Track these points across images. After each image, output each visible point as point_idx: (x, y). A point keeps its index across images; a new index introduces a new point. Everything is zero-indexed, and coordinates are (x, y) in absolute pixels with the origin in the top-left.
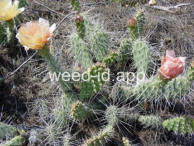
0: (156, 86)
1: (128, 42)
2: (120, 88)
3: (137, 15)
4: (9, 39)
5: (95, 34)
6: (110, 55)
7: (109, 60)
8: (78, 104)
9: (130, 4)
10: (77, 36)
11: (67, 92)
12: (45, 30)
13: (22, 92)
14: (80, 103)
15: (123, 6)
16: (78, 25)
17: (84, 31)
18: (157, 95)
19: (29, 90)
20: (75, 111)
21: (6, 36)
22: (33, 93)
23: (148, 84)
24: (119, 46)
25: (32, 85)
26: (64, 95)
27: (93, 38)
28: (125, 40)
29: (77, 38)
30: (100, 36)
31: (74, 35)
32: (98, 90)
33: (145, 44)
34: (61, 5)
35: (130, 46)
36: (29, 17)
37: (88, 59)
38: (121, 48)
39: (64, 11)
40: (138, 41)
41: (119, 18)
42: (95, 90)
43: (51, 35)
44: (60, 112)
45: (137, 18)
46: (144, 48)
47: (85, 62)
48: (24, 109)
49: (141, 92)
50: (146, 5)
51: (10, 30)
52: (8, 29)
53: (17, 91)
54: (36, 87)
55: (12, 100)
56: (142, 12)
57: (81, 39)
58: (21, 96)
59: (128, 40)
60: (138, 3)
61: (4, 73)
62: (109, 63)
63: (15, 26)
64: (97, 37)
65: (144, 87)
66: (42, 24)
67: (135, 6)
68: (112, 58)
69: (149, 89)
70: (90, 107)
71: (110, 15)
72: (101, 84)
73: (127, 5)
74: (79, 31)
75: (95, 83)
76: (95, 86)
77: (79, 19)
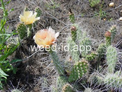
0: (121, 81)
1: (103, 46)
2: (95, 77)
3: (112, 29)
4: (28, 35)
5: (83, 39)
6: (92, 55)
7: (90, 57)
8: (67, 86)
9: (107, 18)
10: (71, 39)
11: (61, 75)
12: (52, 36)
13: (32, 70)
14: (69, 85)
15: (102, 19)
16: (73, 32)
17: (76, 37)
18: (121, 87)
19: (37, 69)
20: (65, 91)
21: (27, 33)
22: (39, 71)
23: (115, 78)
24: (97, 47)
25: (39, 66)
26: (59, 77)
27: (81, 42)
28: (102, 44)
29: (71, 40)
30: (86, 41)
31: (69, 38)
32: (81, 77)
33: (115, 50)
34: (63, 15)
35: (105, 49)
36: (42, 22)
37: (76, 55)
38: (99, 49)
39: (64, 19)
40: (110, 47)
41: (99, 28)
42: (79, 77)
43: (55, 40)
44: (55, 89)
45: (111, 31)
46: (114, 52)
47: (75, 56)
48: (32, 81)
49: (109, 83)
50: (118, 20)
51: (29, 30)
52: (28, 29)
53: (30, 69)
54: (42, 68)
55: (26, 74)
56: (115, 27)
57: (73, 42)
58: (32, 72)
59: (104, 45)
60: (112, 18)
61: (23, 56)
62: (90, 59)
63: (33, 27)
64: (84, 42)
65: (112, 80)
66: (50, 32)
67: (110, 20)
68: (92, 56)
69: (116, 81)
70: (75, 87)
71: (93, 25)
72: (83, 73)
73: (104, 19)
74: (73, 36)
75: (80, 72)
76: (79, 74)
77: (74, 29)
